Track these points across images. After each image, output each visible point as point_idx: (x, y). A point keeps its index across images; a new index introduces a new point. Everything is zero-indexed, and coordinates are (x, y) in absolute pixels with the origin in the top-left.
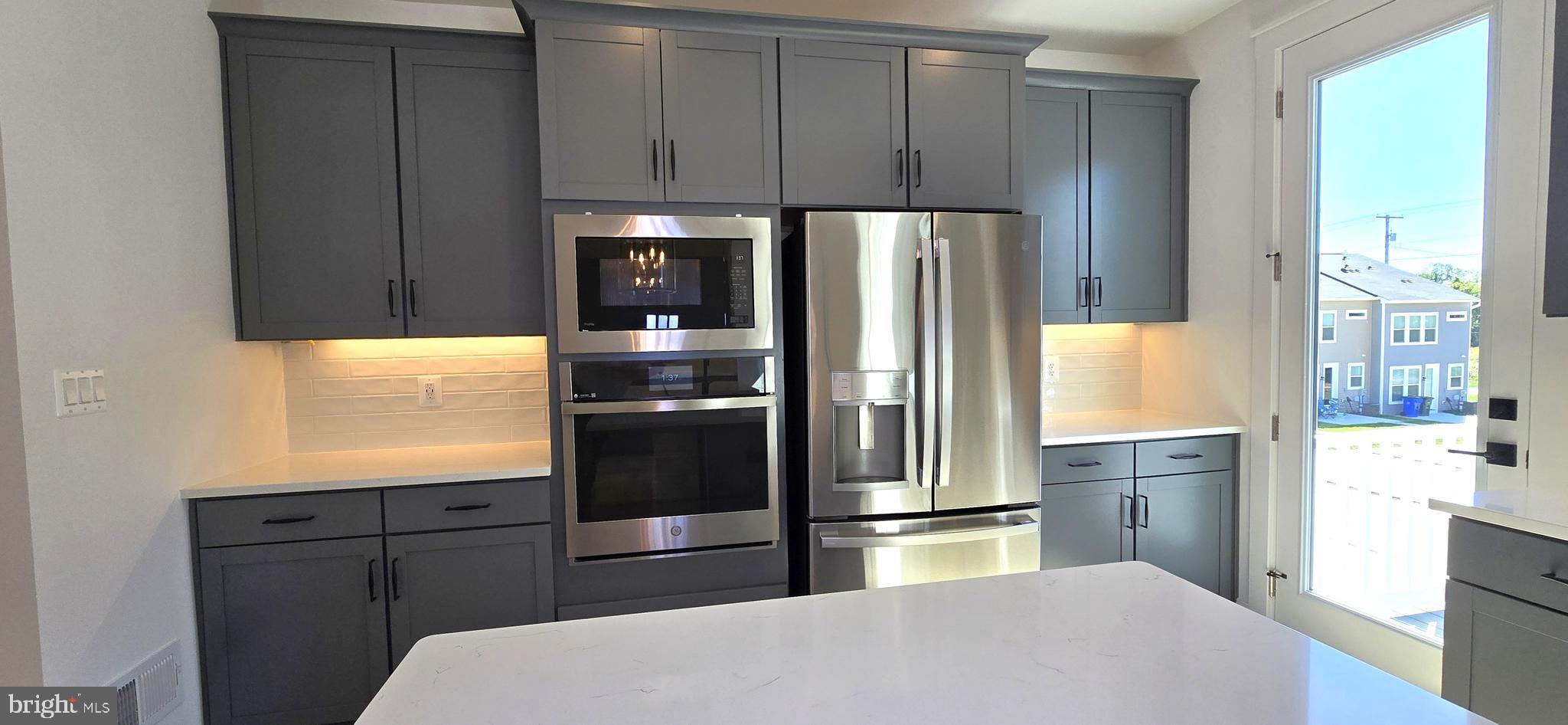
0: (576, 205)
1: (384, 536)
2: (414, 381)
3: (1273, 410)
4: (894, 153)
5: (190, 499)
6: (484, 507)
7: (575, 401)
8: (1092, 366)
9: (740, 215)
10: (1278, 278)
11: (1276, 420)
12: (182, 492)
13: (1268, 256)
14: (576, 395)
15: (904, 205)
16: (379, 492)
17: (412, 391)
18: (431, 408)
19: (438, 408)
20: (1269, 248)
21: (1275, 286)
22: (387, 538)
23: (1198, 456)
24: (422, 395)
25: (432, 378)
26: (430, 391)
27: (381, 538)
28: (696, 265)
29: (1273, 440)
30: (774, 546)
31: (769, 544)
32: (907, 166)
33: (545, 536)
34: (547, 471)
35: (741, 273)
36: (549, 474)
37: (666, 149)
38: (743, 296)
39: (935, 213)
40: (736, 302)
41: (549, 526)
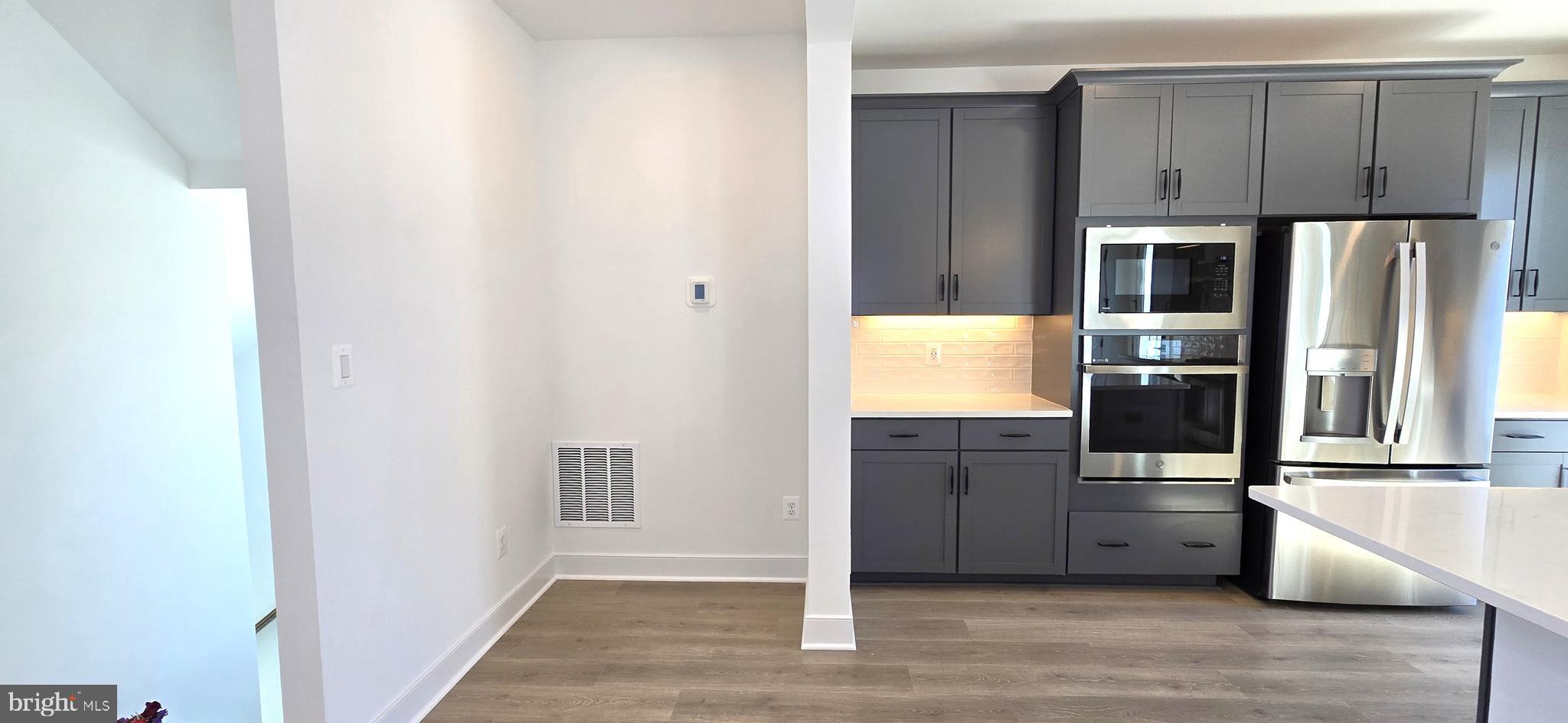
0: (1101, 222)
1: (959, 451)
2: (923, 346)
4: (1361, 169)
5: (851, 418)
6: (1025, 436)
7: (1093, 364)
9: (1224, 225)
14: (1094, 360)
15: (1366, 212)
16: (957, 421)
17: (921, 353)
18: (934, 366)
19: (938, 366)
22: (962, 453)
24: (929, 357)
25: (935, 345)
26: (934, 354)
27: (957, 452)
28: (1185, 263)
30: (1233, 483)
31: (1230, 480)
32: (1371, 180)
33: (1064, 460)
34: (1069, 413)
35: (1224, 270)
36: (1071, 415)
37: (1174, 177)
38: (1224, 288)
39: (1412, 221)
40: (1218, 292)
41: (1068, 453)
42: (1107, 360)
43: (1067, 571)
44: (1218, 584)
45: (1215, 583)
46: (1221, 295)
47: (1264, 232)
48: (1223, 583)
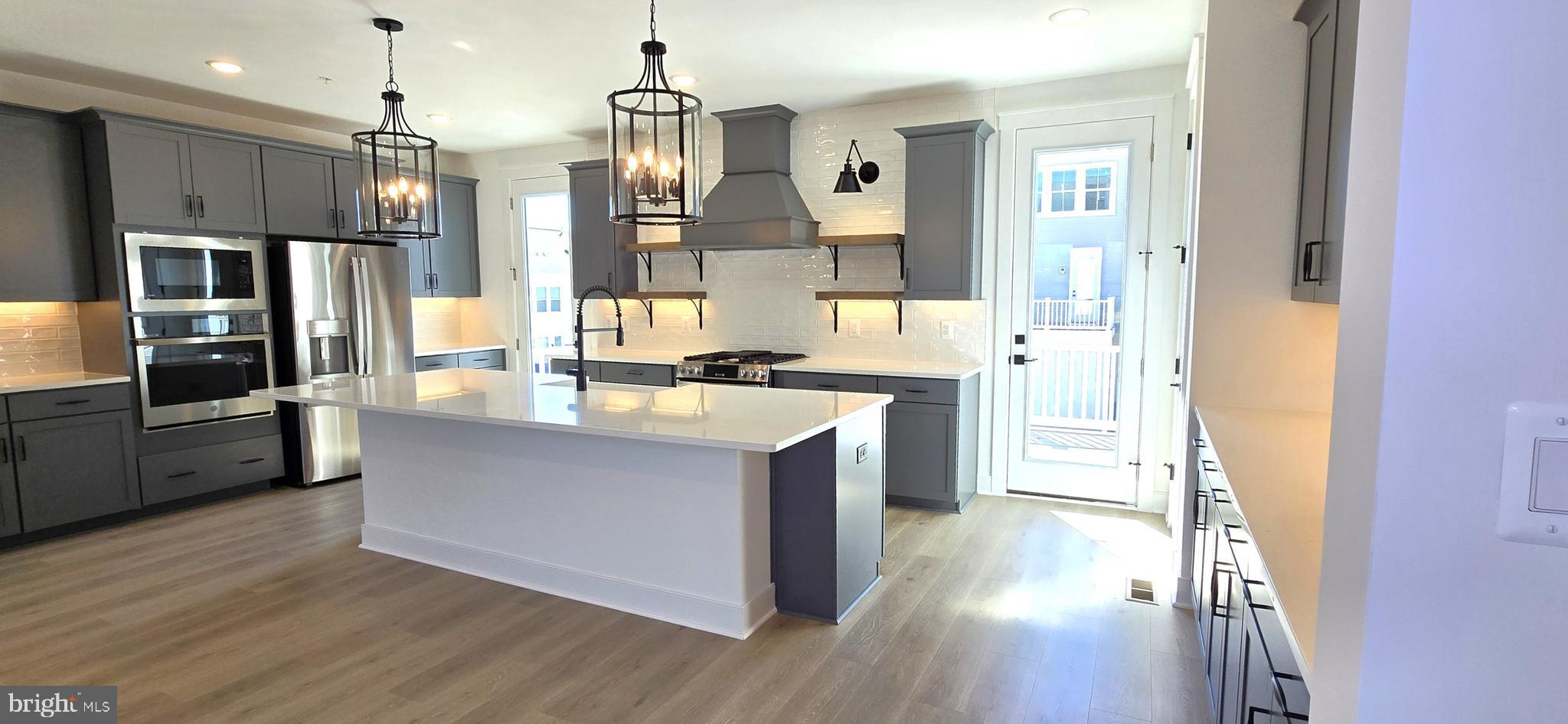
0: (137, 229)
1: (10, 424)
3: (516, 337)
4: (329, 211)
9: (241, 238)
10: (515, 279)
11: (518, 341)
13: (510, 269)
14: (145, 336)
15: (335, 237)
20: (511, 265)
30: (272, 414)
31: (269, 412)
32: (336, 218)
33: (127, 417)
34: (128, 379)
35: (248, 269)
36: (129, 380)
37: (197, 201)
38: (250, 283)
40: (246, 285)
41: (130, 410)
42: (157, 335)
43: (142, 504)
44: (272, 487)
45: (269, 487)
46: (248, 287)
47: (272, 244)
48: (277, 484)
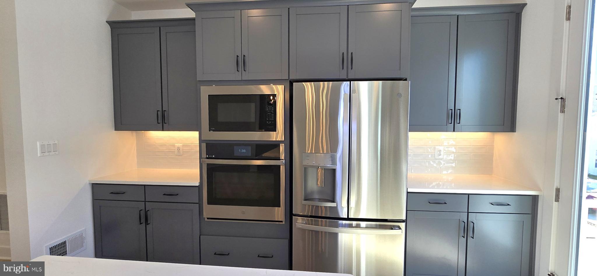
0: (209, 83)
2: (174, 146)
3: (556, 185)
4: (341, 54)
5: (92, 183)
6: (176, 195)
7: (207, 158)
8: (464, 152)
9: (272, 85)
10: (563, 111)
11: (558, 191)
12: (89, 181)
13: (556, 99)
14: (207, 156)
15: (346, 78)
16: (144, 186)
17: (173, 149)
18: (179, 156)
19: (181, 155)
20: (558, 94)
21: (560, 116)
22: (146, 202)
23: (508, 205)
24: (176, 151)
25: (179, 145)
26: (178, 149)
27: (144, 202)
28: (253, 106)
29: (555, 201)
30: (284, 223)
31: (281, 222)
32: (347, 60)
33: (196, 208)
35: (271, 109)
36: (198, 185)
37: (242, 59)
38: (272, 118)
39: (352, 82)
40: (269, 121)
41: (198, 205)
42: (214, 156)
46: (270, 122)
